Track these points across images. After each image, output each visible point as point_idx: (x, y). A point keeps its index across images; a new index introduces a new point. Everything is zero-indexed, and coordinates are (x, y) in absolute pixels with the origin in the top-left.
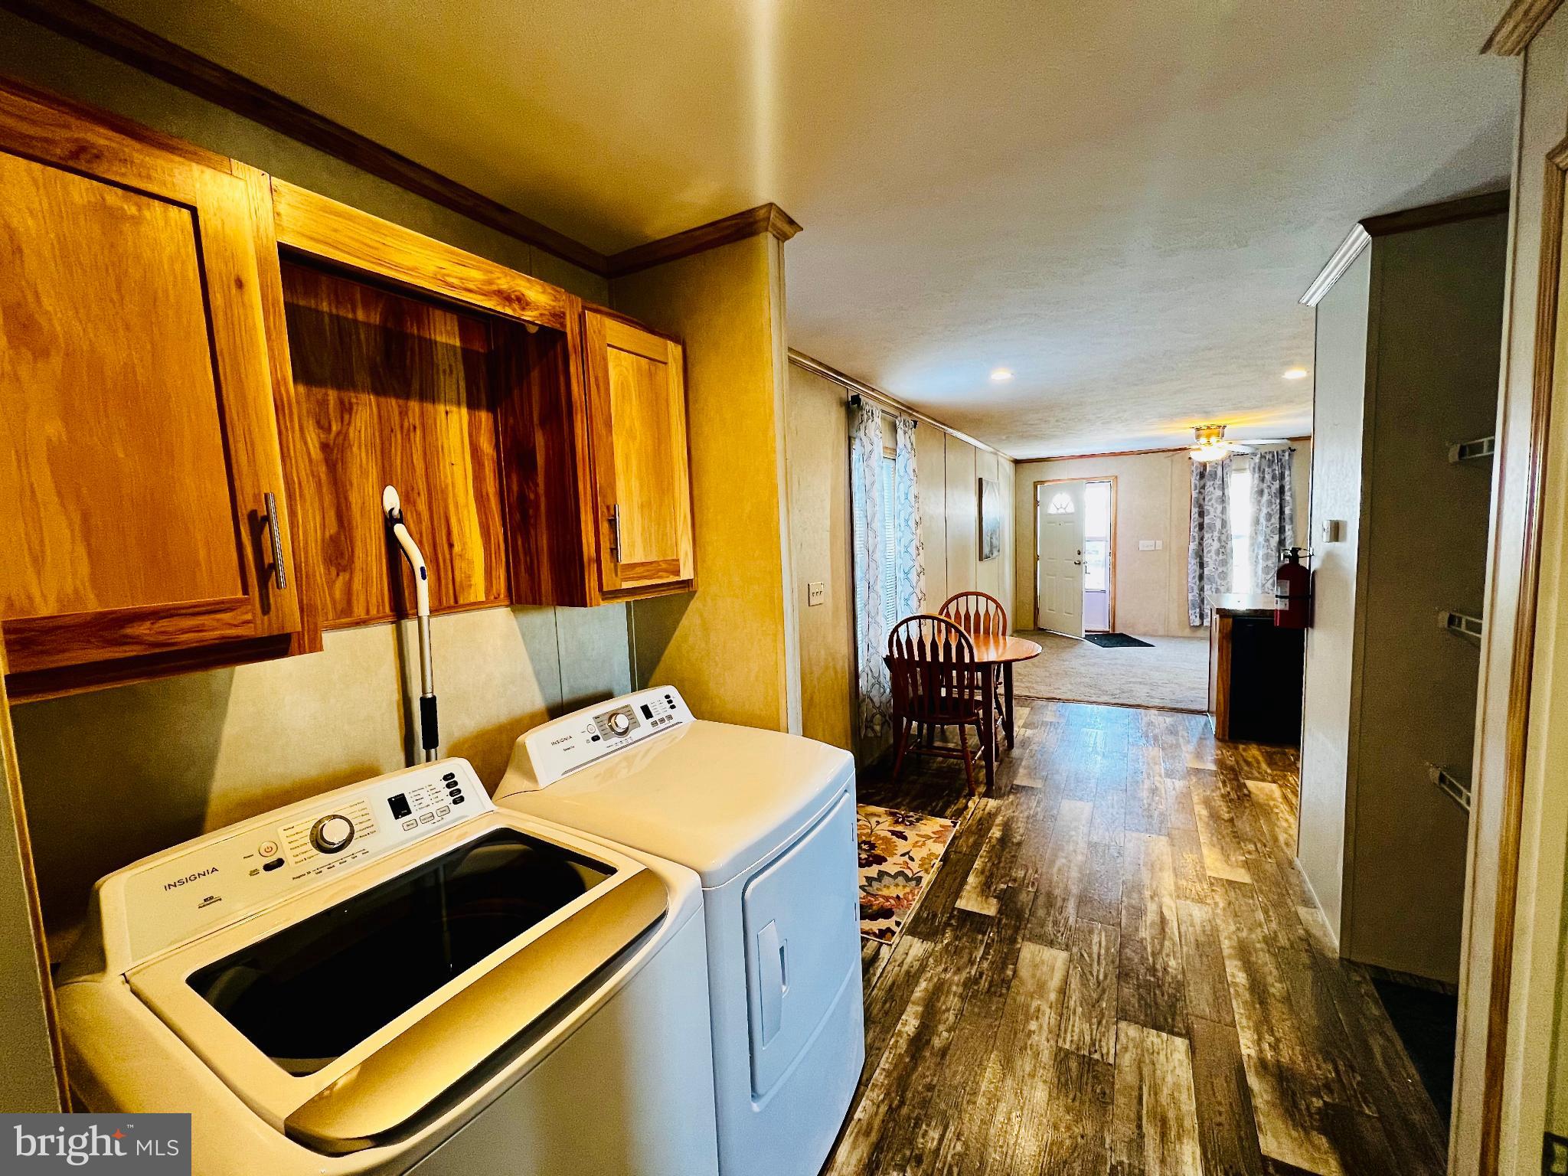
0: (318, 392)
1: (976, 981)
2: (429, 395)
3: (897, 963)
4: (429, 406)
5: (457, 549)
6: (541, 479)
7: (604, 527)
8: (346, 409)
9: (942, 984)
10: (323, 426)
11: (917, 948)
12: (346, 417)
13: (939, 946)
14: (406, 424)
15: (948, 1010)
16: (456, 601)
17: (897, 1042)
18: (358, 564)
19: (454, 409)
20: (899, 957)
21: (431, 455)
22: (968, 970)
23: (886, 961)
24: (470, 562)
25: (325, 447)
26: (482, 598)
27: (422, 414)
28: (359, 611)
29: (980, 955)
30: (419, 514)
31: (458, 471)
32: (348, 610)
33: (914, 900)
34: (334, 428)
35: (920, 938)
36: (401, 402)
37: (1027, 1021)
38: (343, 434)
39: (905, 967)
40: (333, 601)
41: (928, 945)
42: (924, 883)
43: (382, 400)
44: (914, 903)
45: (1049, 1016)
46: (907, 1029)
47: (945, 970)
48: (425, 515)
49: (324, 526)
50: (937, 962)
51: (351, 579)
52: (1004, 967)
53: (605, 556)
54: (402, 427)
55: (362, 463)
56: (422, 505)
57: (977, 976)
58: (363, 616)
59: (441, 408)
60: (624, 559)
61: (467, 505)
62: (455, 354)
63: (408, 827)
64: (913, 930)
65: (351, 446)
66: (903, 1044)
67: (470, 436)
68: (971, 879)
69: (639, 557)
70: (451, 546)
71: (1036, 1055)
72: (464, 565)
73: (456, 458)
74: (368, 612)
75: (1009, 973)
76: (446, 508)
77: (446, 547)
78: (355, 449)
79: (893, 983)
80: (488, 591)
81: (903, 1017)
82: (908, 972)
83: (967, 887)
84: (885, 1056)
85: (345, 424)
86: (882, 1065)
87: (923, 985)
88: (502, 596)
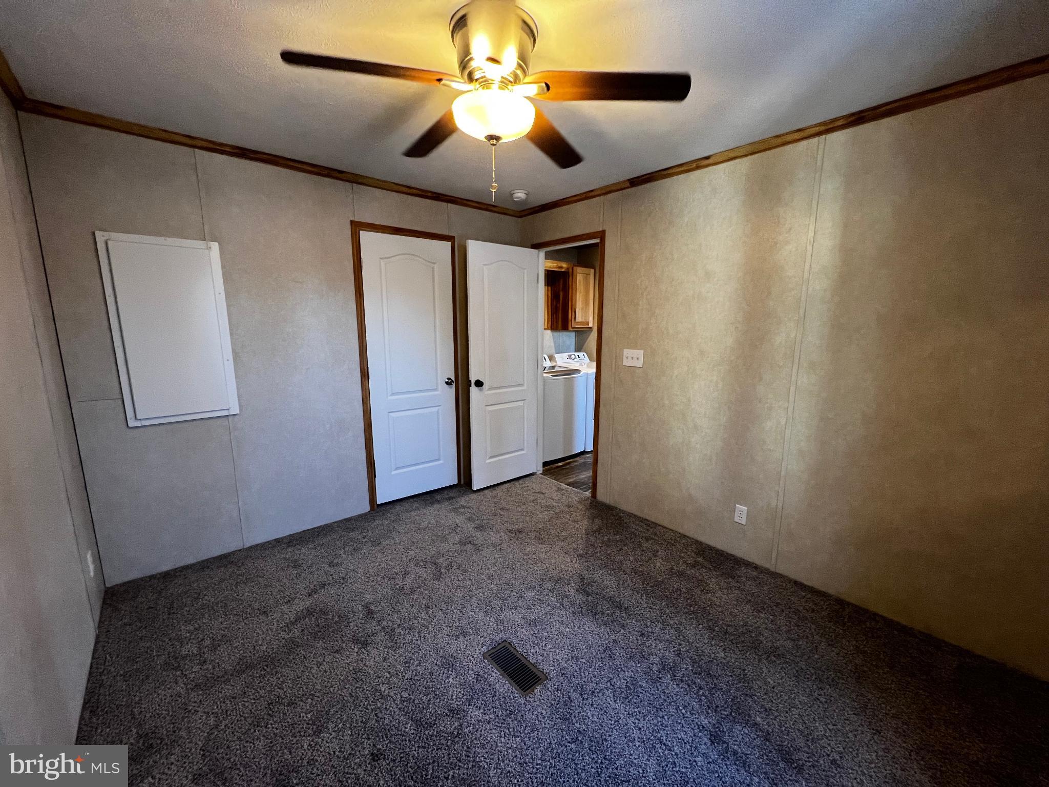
6: (561, 302)
7: (573, 313)
53: (573, 320)
60: (577, 320)
69: (580, 320)
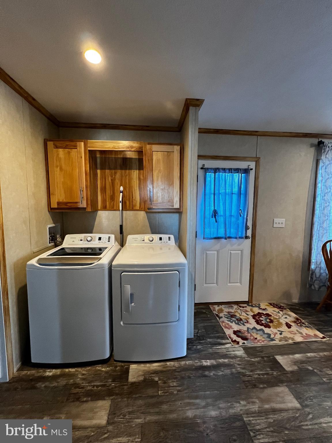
0: (111, 171)
1: (244, 375)
2: (130, 168)
3: (227, 350)
4: (130, 171)
5: (134, 198)
8: (115, 173)
9: (232, 366)
10: (112, 177)
11: (240, 353)
12: (115, 175)
13: (248, 359)
14: (126, 175)
15: (222, 371)
16: (133, 208)
17: (198, 362)
18: (115, 200)
19: (136, 171)
20: (230, 350)
21: (130, 180)
22: (247, 371)
23: (225, 347)
24: (137, 202)
25: (112, 180)
26: (138, 208)
27: (129, 173)
28: (115, 208)
29: (258, 373)
30: (127, 191)
31: (135, 183)
32: (113, 207)
33: (261, 343)
34: (113, 177)
35: (245, 352)
36: (125, 171)
37: (243, 400)
38: (115, 177)
39: (228, 353)
40: (111, 206)
41: (245, 355)
42: (274, 342)
43: (122, 171)
44: (259, 343)
45: (255, 408)
46: (205, 363)
47: (239, 364)
48: (128, 192)
49: (110, 193)
50: (240, 361)
51: (114, 203)
52: (263, 383)
54: (125, 175)
55: (117, 181)
56: (128, 190)
57: (247, 375)
58: (115, 209)
59: (133, 171)
60: (154, 201)
61: (137, 189)
62: (137, 160)
63: (99, 242)
64: (246, 349)
65: (115, 180)
66: (199, 364)
67: (139, 176)
68: (297, 356)
69: (159, 201)
70: (133, 198)
71: (230, 407)
72: (135, 201)
73: (135, 180)
74: (116, 208)
75: (261, 386)
76: (132, 190)
77: (132, 198)
78: (116, 180)
79: (219, 353)
80: (140, 207)
81: (208, 360)
82: (227, 354)
83: (291, 356)
84: (191, 362)
85: (115, 176)
86: (187, 362)
87: (226, 361)
88: (143, 209)
